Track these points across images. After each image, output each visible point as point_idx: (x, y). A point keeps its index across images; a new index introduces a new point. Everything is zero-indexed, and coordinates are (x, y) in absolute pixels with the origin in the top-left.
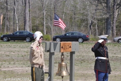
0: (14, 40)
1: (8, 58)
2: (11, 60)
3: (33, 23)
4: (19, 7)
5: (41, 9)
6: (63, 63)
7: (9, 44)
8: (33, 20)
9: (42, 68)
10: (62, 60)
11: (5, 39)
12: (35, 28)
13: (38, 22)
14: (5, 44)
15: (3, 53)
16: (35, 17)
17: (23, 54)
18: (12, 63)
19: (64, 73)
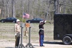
0: (7, 22)
1: (4, 30)
3: (17, 13)
5: (21, 6)
6: (27, 31)
7: (4, 24)
10: (26, 30)
13: (19, 13)
14: (3, 24)
15: (2, 28)
16: (18, 10)
19: (27, 35)
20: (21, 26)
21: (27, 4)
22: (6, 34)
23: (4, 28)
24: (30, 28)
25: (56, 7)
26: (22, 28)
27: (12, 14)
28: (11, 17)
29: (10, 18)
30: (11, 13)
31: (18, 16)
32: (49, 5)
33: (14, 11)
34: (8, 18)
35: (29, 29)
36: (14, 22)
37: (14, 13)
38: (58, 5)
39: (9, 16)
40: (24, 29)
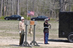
0: (11, 19)
1: (9, 28)
2: (10, 29)
3: (21, 10)
4: (14, 2)
5: (26, 3)
7: (9, 21)
8: (22, 9)
9: (24, 31)
10: (31, 28)
11: (7, 19)
12: (22, 13)
13: (24, 10)
14: (7, 22)
15: (6, 25)
16: (23, 7)
17: (16, 26)
18: (11, 30)
19: (32, 32)
20: (25, 24)
21: (32, 2)
22: (11, 32)
23: (8, 26)
24: (35, 25)
25: (61, 5)
26: (27, 25)
27: (17, 12)
28: (16, 15)
29: (14, 16)
30: (15, 10)
31: (22, 14)
32: (55, 3)
33: (18, 9)
34: (13, 16)
35: (33, 26)
36: (18, 19)
37: (18, 11)
38: (63, 3)
39: (14, 14)
40: (29, 27)
